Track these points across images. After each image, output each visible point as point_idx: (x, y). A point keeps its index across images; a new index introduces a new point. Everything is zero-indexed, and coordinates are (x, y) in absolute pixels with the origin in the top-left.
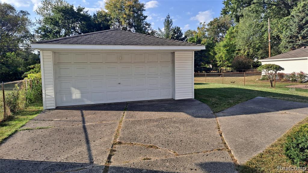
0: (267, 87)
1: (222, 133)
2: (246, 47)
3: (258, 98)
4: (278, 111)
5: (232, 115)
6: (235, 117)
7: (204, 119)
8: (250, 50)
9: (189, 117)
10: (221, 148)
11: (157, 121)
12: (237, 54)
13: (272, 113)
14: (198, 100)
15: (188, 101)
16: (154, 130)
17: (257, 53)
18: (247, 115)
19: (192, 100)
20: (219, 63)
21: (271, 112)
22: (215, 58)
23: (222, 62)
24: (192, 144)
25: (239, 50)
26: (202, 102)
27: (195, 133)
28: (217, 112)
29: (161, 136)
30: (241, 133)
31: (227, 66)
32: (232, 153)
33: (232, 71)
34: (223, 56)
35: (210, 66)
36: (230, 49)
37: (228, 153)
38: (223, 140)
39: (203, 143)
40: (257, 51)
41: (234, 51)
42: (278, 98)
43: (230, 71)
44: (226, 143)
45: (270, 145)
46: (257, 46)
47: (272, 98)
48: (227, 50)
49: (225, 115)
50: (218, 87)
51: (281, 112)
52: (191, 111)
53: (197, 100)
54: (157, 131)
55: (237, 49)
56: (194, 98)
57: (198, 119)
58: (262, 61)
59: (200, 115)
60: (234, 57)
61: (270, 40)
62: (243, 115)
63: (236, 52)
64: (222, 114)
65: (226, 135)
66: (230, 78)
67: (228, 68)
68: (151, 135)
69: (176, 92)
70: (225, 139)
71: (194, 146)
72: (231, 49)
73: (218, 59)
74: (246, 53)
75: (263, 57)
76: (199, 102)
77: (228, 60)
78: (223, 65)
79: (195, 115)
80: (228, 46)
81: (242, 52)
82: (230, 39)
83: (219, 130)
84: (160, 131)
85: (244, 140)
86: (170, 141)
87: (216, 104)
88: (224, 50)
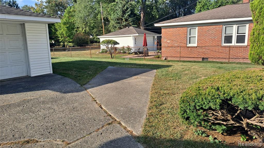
0: (109, 58)
1: (101, 106)
2: (83, 26)
3: (110, 68)
4: (131, 77)
5: (99, 85)
6: (103, 86)
7: (76, 94)
8: (87, 28)
9: (58, 94)
10: (110, 122)
11: (19, 105)
12: (76, 31)
13: (129, 79)
14: (58, 74)
15: (47, 77)
16: (21, 118)
17: (93, 31)
18: (111, 84)
19: (51, 75)
20: (61, 39)
21: (127, 78)
22: (56, 34)
23: (63, 38)
24: (77, 125)
25: (78, 28)
26: (63, 76)
27: (74, 111)
28: (84, 85)
29: (35, 124)
30: (117, 102)
31: (68, 42)
32: (122, 124)
33: (73, 46)
34: (64, 32)
35: (52, 42)
36: (69, 27)
37: (118, 125)
38: (106, 112)
39: (89, 121)
40: (93, 30)
41: (73, 29)
42: (124, 66)
43: (71, 46)
44: (111, 114)
45: (147, 108)
46: (92, 25)
47: (119, 67)
48: (67, 28)
49: (93, 86)
50: (70, 61)
51: (134, 77)
52: (56, 87)
53: (56, 75)
54: (26, 118)
55: (76, 27)
56: (52, 72)
57: (69, 94)
58: (100, 38)
59: (68, 89)
60: (74, 34)
61: (103, 21)
62: (108, 84)
63: (75, 29)
64: (89, 86)
65: (106, 106)
66: (75, 52)
67: (70, 44)
68: (19, 125)
69: (31, 68)
70: (107, 111)
71: (82, 126)
72: (71, 27)
73: (59, 36)
74: (83, 31)
75: (97, 34)
76: (60, 76)
77: (69, 36)
78: (64, 40)
79: (63, 91)
80: (67, 24)
81: (80, 29)
82: (68, 17)
83: (97, 103)
84: (30, 117)
85: (125, 108)
86: (50, 128)
87: (79, 76)
88: (65, 27)
